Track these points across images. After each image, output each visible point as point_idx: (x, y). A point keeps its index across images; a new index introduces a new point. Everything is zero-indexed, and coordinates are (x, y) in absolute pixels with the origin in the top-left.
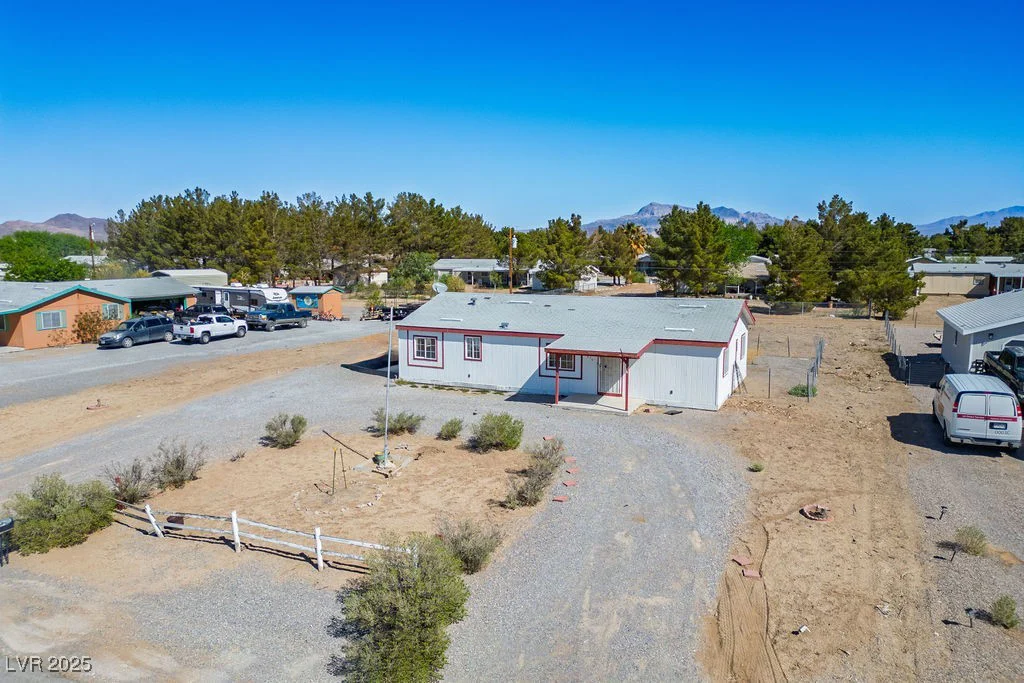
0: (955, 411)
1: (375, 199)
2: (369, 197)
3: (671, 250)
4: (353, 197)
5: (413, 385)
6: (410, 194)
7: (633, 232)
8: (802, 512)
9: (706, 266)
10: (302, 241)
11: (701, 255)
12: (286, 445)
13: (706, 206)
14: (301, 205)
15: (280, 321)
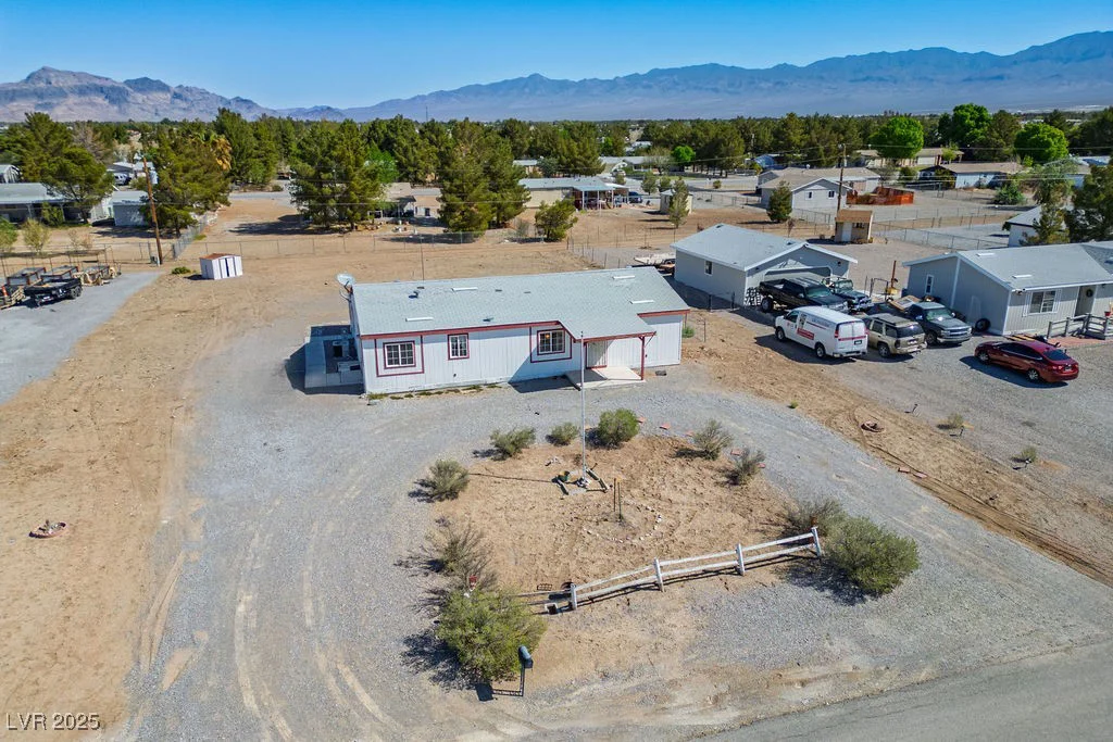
0: (836, 336)
3: (323, 176)
5: (392, 396)
8: (864, 427)
9: (363, 193)
11: (357, 182)
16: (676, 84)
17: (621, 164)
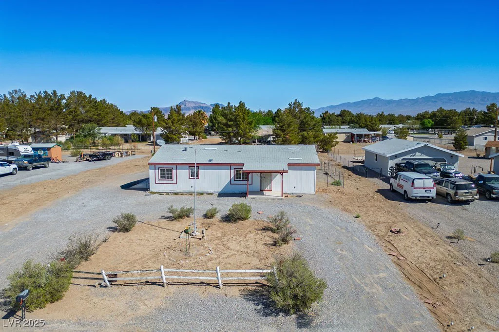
0: (412, 186)
1: (59, 94)
2: (55, 93)
3: (229, 123)
4: (45, 92)
5: (160, 194)
6: (78, 92)
7: (202, 114)
8: (391, 231)
9: (245, 131)
10: (17, 118)
11: (243, 126)
12: (126, 230)
13: (243, 103)
14: (12, 97)
15: (34, 164)
16: (450, 100)
17: (393, 128)
